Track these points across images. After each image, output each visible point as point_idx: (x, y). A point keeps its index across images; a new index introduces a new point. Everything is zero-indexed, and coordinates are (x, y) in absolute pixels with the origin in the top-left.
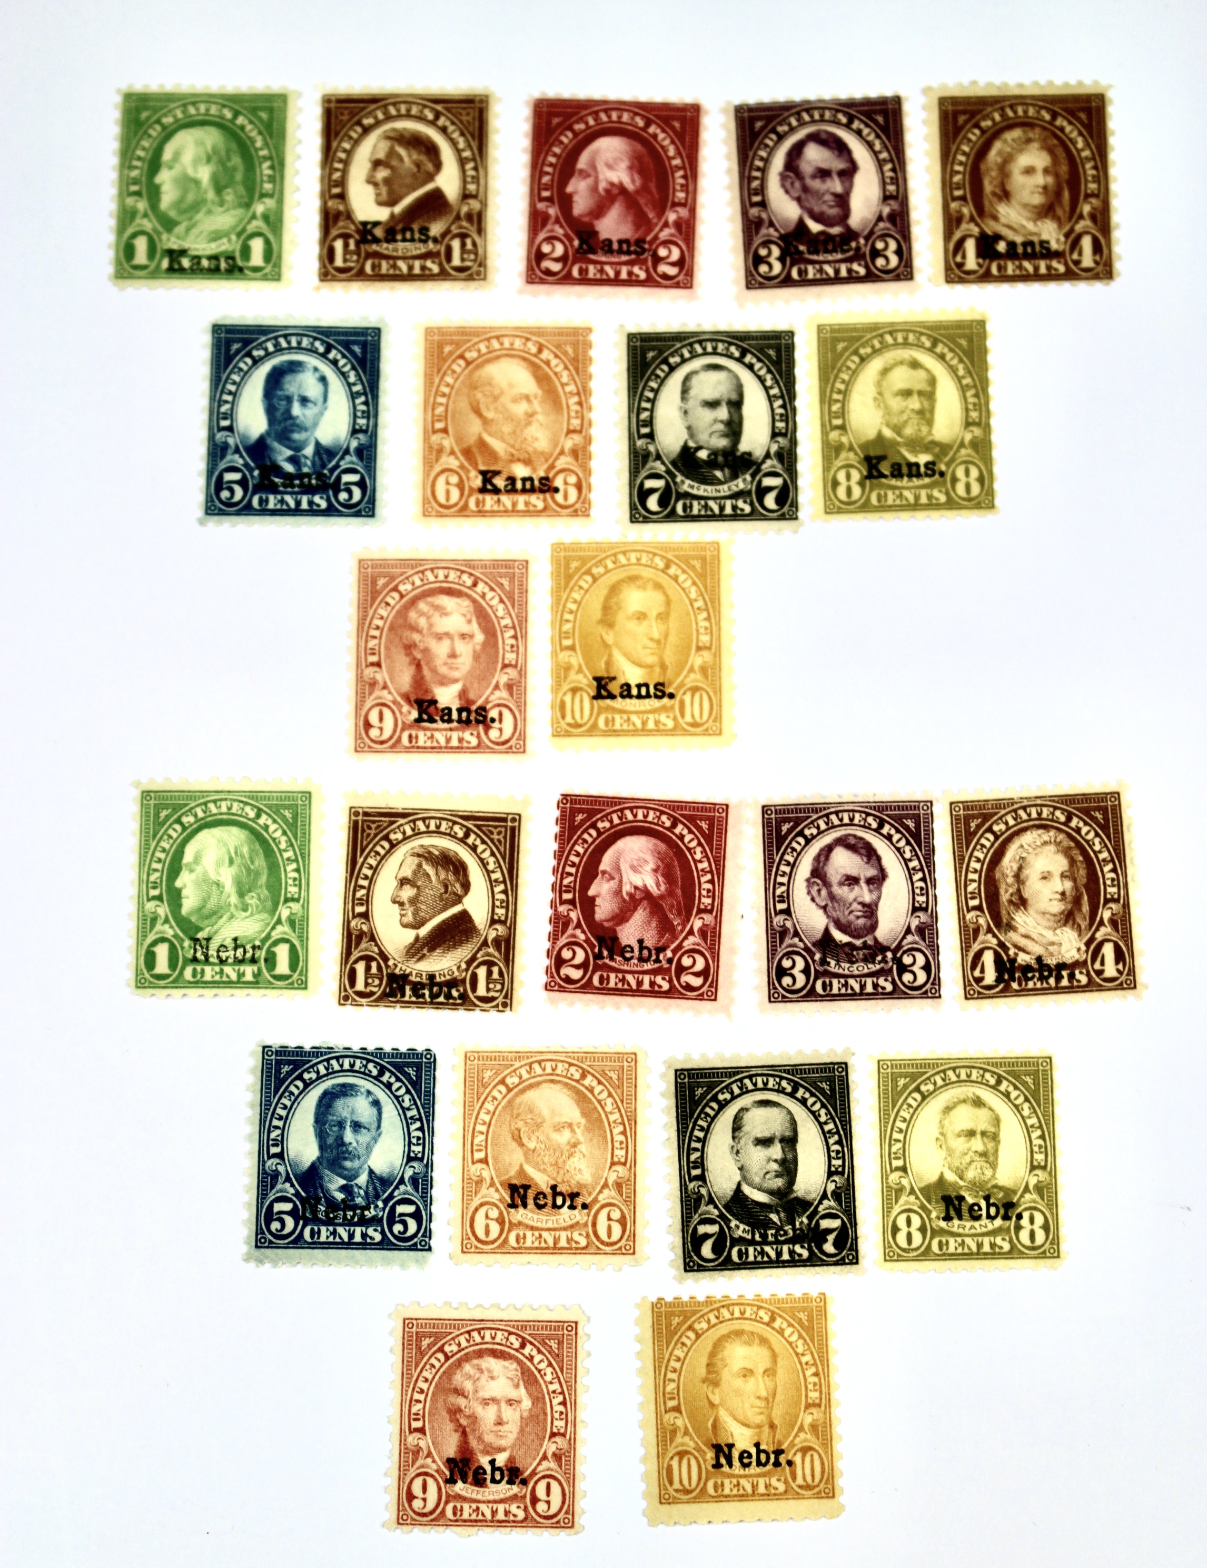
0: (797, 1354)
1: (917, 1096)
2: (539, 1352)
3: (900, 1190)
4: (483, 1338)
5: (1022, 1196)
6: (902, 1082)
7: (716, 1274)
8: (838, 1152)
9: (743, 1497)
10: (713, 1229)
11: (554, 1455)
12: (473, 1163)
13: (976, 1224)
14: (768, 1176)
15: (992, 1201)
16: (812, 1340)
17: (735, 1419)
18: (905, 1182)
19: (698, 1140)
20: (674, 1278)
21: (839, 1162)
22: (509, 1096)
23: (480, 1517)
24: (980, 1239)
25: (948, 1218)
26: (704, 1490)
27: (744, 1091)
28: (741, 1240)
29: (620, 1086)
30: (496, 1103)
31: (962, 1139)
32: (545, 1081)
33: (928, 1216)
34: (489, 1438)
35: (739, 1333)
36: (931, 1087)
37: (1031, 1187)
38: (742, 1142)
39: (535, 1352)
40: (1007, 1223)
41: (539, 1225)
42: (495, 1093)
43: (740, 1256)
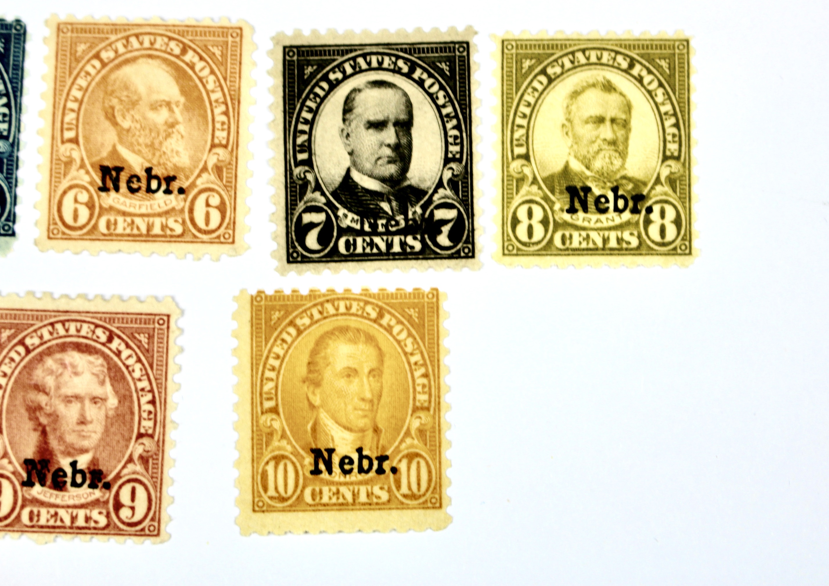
0: (406, 354)
1: (543, 79)
2: (128, 346)
3: (521, 180)
4: (67, 330)
5: (652, 188)
6: (527, 64)
7: (321, 266)
8: (456, 138)
9: (343, 506)
10: (319, 218)
11: (141, 457)
12: (63, 142)
13: (603, 217)
14: (380, 162)
15: (620, 193)
16: (423, 339)
17: (337, 422)
18: (527, 171)
19: (306, 122)
20: (276, 269)
21: (457, 148)
22: (104, 72)
23: (59, 523)
24: (606, 233)
25: (572, 210)
26: (300, 498)
27: (357, 71)
28: (349, 230)
29: (223, 63)
30: (89, 78)
31: (590, 126)
32: (143, 56)
33: (551, 209)
34: (70, 438)
35: (343, 330)
36: (558, 70)
37: (663, 179)
38: (353, 125)
39: (122, 347)
40: (636, 217)
41: (131, 210)
42: (89, 68)
43: (347, 247)
